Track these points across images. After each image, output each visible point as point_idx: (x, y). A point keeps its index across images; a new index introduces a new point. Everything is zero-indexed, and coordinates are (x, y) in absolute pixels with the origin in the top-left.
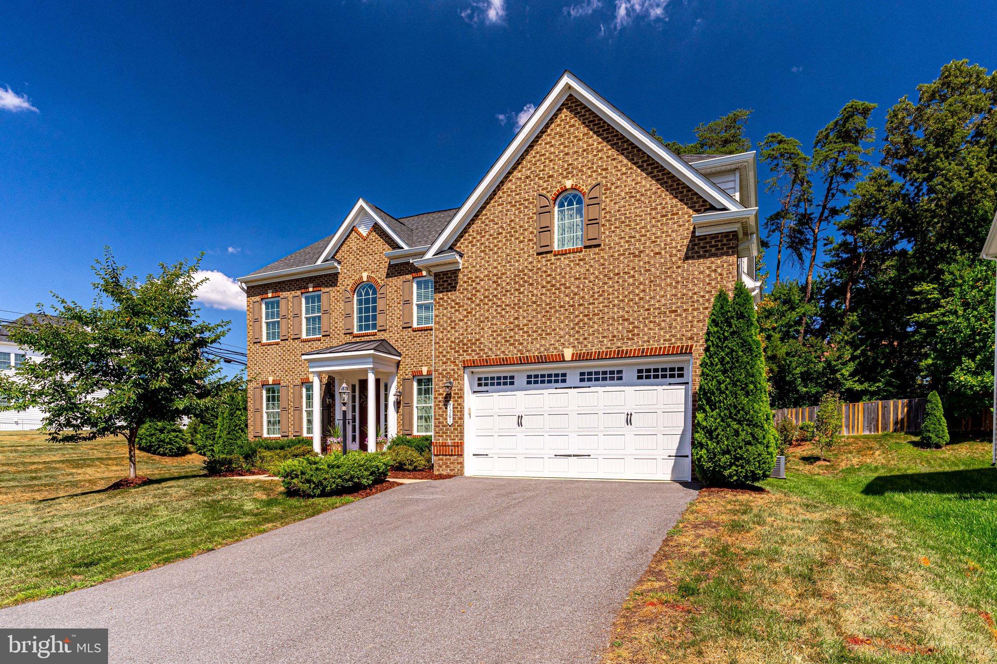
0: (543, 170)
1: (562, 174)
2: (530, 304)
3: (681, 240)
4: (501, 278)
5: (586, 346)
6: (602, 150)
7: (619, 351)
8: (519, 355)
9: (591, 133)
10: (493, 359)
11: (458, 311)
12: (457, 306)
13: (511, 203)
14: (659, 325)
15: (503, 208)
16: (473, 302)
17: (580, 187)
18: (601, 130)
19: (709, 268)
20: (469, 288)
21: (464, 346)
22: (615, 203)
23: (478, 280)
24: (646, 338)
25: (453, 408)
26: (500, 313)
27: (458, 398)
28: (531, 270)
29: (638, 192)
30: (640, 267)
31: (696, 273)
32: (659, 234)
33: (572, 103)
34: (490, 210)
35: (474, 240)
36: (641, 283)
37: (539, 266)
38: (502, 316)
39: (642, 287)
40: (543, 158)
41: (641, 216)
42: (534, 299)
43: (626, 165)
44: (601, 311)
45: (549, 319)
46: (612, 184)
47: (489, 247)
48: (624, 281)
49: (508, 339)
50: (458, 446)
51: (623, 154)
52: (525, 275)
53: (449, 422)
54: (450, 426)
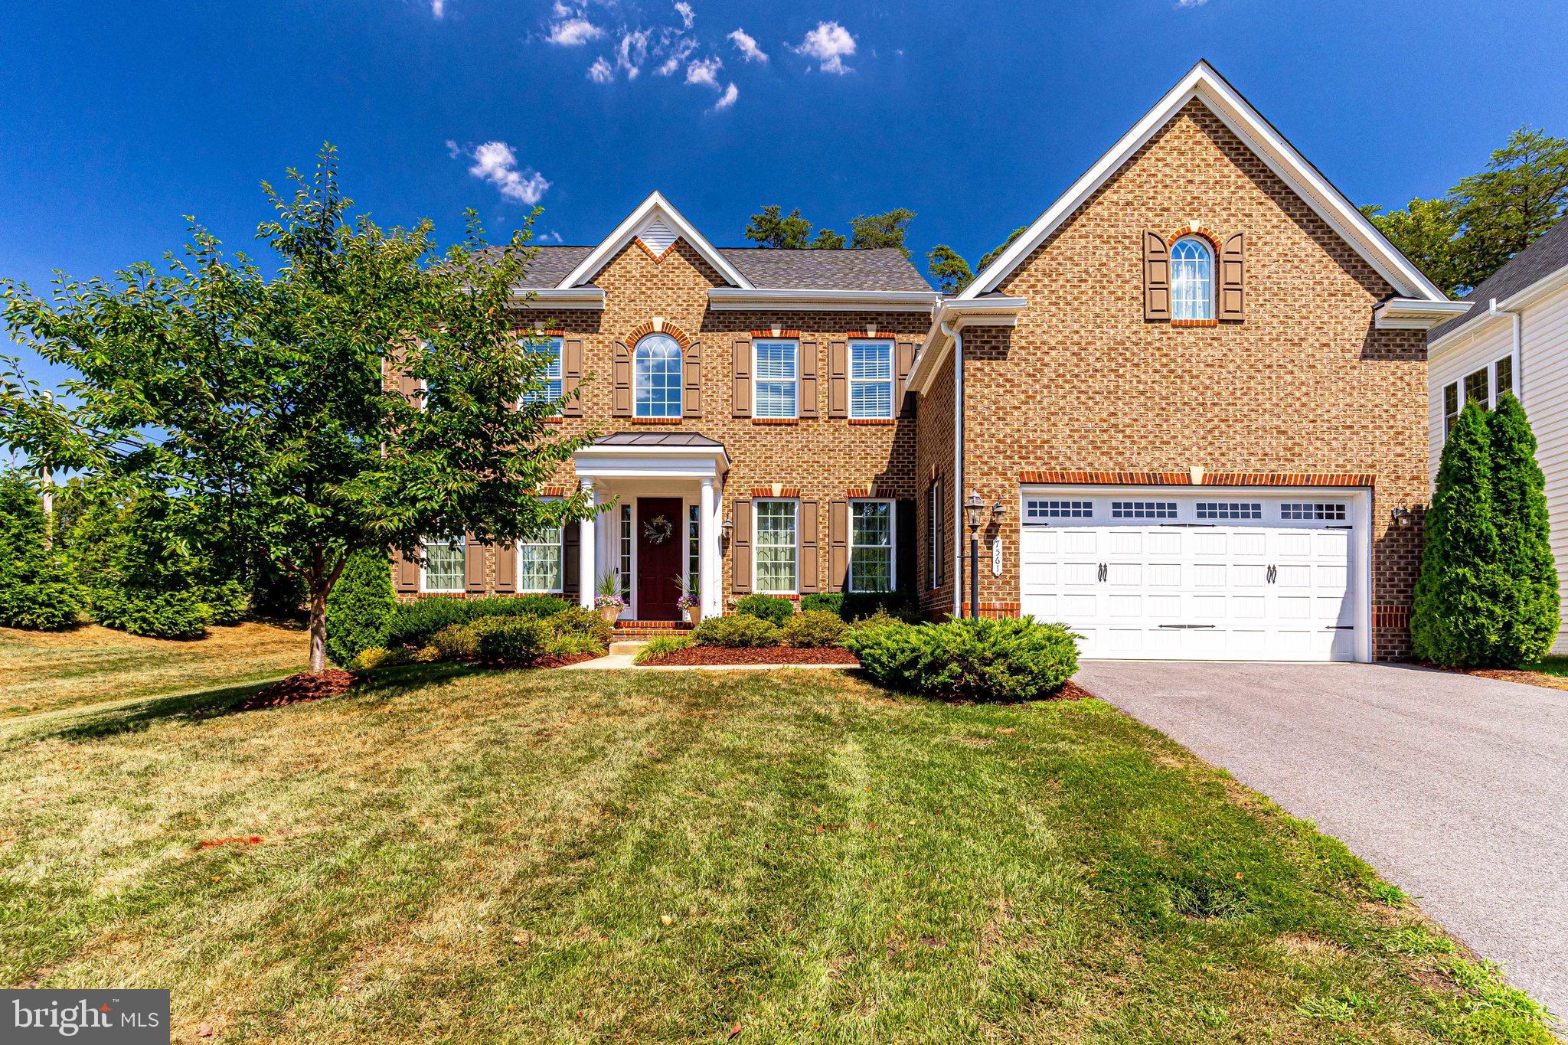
0: (1153, 198)
1: (1183, 209)
2: (1135, 394)
3: (1356, 332)
4: (1085, 349)
5: (1223, 465)
6: (1242, 187)
7: (1273, 476)
8: (1117, 471)
9: (1226, 159)
10: (1073, 473)
11: (1011, 392)
12: (1008, 385)
13: (1101, 237)
14: (1329, 444)
15: (1088, 243)
16: (1037, 381)
17: (1211, 233)
18: (1241, 158)
19: (1394, 374)
20: (1030, 358)
21: (1024, 450)
22: (1264, 266)
23: (1045, 348)
24: (1311, 461)
25: (1004, 548)
26: (1084, 403)
27: (1011, 531)
28: (1137, 344)
29: (1296, 256)
30: (1301, 361)
31: (1377, 378)
32: (1326, 319)
33: (1197, 110)
34: (1066, 242)
35: (1039, 285)
36: (1303, 383)
37: (1149, 340)
38: (1088, 409)
39: (1304, 389)
40: (1152, 180)
41: (1301, 290)
42: (1141, 387)
43: (1278, 216)
44: (1245, 416)
45: (1166, 421)
46: (1259, 238)
47: (1065, 298)
48: (1279, 377)
49: (1099, 444)
50: (1012, 611)
51: (1273, 199)
52: (1127, 349)
53: (995, 571)
54: (996, 577)
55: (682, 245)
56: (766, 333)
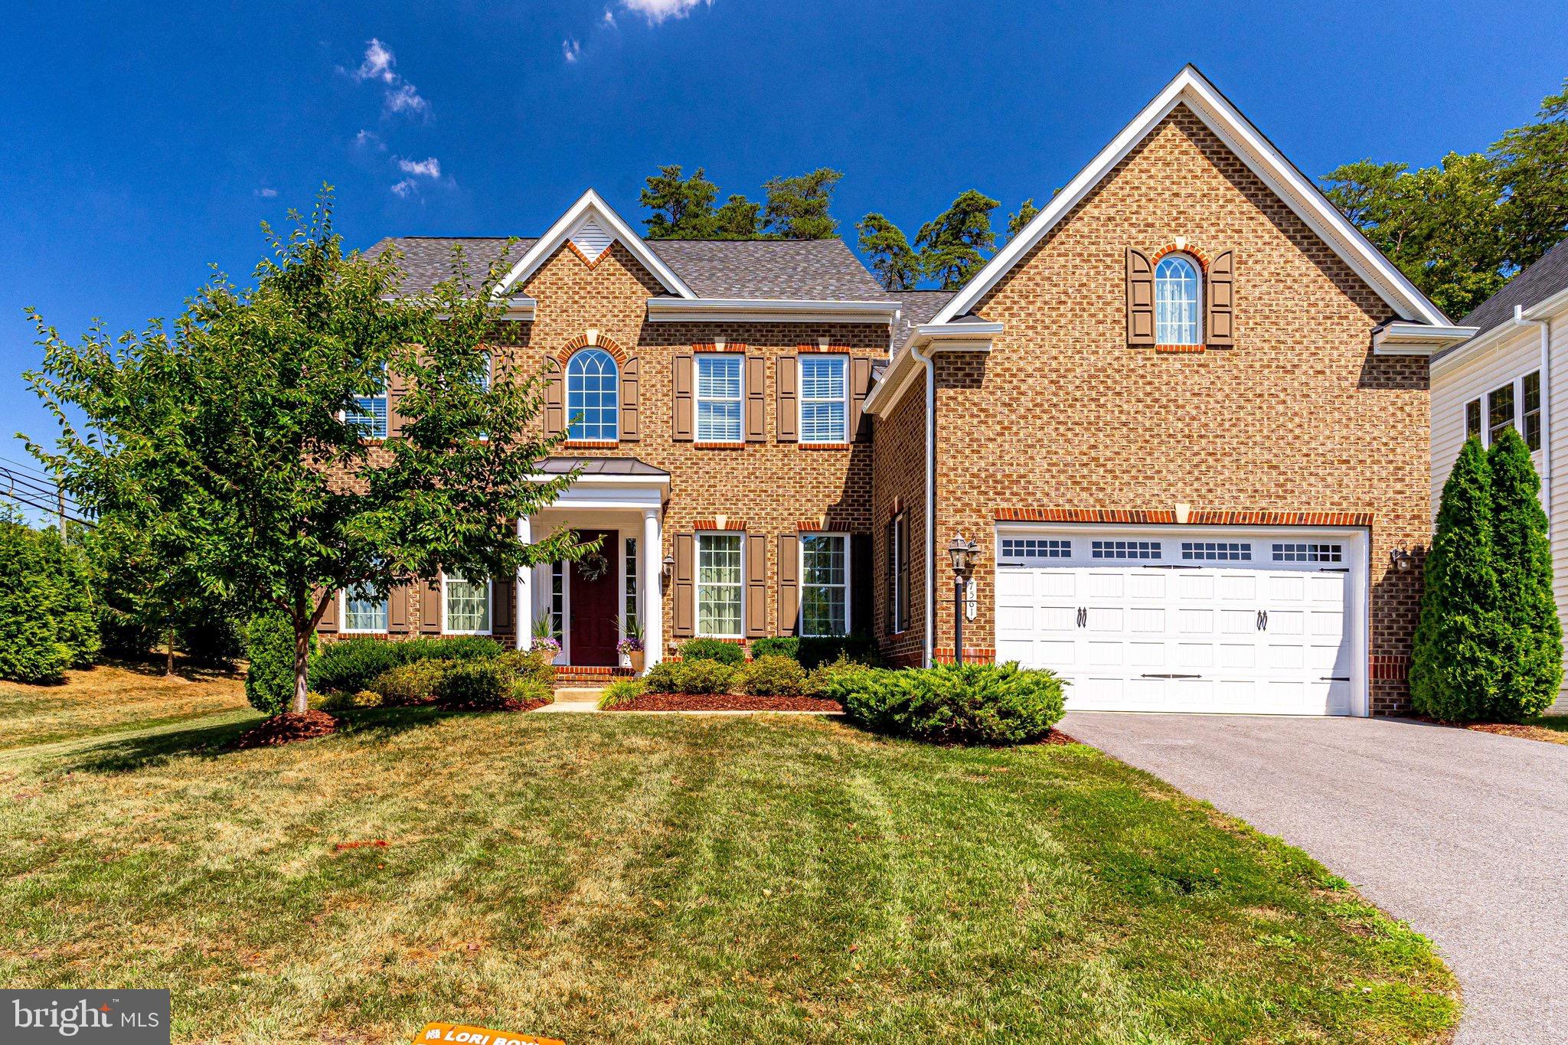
0: (1137, 213)
1: (1169, 225)
2: (1116, 425)
3: (1353, 358)
4: (1065, 377)
5: (1211, 502)
6: (1231, 201)
7: (1264, 515)
8: (1098, 508)
9: (1215, 170)
10: (1052, 511)
11: (986, 422)
12: (982, 415)
13: (1080, 255)
14: (1323, 480)
15: (1067, 261)
16: (1013, 411)
17: (1198, 251)
18: (1230, 169)
19: (1393, 404)
20: (1006, 386)
21: (999, 485)
22: (1254, 286)
23: (1022, 376)
24: (1304, 498)
25: (978, 590)
26: (1063, 435)
27: (986, 572)
28: (1119, 371)
29: (1289, 275)
30: (1294, 389)
31: (1376, 409)
32: (1321, 344)
33: (1183, 116)
34: (1043, 260)
35: (1016, 307)
36: (1296, 414)
37: (1132, 367)
38: (1067, 441)
39: (1297, 420)
40: (1136, 193)
41: (1295, 312)
42: (1124, 418)
43: (1270, 232)
44: (1234, 449)
45: (1150, 454)
46: (1250, 256)
47: (1043, 321)
48: (1270, 407)
49: (1078, 479)
50: (986, 658)
51: (1265, 213)
52: (1108, 377)
53: (968, 615)
54: (970, 621)
55: (618, 250)
56: (709, 347)
